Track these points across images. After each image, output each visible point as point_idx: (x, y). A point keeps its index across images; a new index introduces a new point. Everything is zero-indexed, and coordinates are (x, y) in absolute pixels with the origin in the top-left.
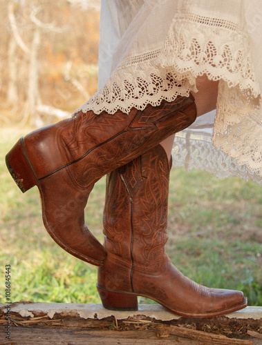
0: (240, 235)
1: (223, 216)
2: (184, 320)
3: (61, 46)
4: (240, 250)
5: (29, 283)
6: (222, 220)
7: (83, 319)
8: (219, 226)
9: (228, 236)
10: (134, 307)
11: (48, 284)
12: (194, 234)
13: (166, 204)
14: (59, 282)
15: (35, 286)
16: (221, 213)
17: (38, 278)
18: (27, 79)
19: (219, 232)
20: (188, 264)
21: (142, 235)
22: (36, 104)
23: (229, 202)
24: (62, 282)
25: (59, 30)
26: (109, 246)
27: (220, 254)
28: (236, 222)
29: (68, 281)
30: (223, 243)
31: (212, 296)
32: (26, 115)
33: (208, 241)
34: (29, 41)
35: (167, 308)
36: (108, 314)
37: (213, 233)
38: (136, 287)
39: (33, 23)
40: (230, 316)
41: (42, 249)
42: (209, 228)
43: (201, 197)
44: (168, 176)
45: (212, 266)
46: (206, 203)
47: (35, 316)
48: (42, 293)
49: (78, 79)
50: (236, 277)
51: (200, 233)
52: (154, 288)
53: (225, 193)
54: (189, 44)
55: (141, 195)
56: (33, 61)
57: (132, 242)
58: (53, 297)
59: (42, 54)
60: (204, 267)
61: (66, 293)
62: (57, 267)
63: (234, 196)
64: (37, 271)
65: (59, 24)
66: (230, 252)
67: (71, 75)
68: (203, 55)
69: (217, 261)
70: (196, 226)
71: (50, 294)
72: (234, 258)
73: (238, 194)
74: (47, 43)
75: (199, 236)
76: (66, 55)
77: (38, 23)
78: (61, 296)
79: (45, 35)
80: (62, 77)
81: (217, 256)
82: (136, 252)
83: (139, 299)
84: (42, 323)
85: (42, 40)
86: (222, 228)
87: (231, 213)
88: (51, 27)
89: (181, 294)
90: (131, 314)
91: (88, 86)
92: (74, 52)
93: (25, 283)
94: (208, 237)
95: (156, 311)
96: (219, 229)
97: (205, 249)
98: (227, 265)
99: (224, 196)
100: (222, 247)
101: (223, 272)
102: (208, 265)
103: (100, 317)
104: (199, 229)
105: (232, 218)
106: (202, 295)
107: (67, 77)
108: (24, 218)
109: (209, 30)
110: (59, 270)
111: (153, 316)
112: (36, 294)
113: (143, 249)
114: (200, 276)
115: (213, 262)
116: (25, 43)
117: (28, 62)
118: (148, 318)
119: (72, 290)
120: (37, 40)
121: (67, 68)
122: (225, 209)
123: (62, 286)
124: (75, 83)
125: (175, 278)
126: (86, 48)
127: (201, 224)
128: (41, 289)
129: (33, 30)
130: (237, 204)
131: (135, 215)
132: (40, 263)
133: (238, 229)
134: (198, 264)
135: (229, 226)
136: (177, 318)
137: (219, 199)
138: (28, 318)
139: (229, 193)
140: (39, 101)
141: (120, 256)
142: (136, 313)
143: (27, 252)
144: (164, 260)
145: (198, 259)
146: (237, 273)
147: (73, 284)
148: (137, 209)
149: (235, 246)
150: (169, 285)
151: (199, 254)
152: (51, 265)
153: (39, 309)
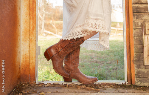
0: (93, 62)
1: (89, 57)
2: (83, 84)
3: (49, 17)
4: (94, 65)
5: (44, 75)
6: (89, 58)
7: (59, 85)
8: (88, 59)
9: (90, 62)
10: (71, 81)
11: (49, 75)
12: (83, 61)
13: (79, 57)
14: (51, 74)
15: (46, 76)
16: (88, 56)
17: (46, 73)
18: (42, 25)
19: (88, 61)
20: (81, 69)
21: (73, 64)
22: (44, 30)
23: (90, 53)
24: (52, 74)
25: (49, 13)
26: (66, 67)
27: (89, 66)
28: (92, 58)
29: (53, 74)
30: (89, 63)
31: (90, 78)
32: (41, 33)
33: (86, 63)
34: (42, 16)
35: (79, 81)
36: (65, 83)
37: (87, 61)
38: (72, 77)
39: (43, 12)
40: (94, 83)
41: (47, 66)
42: (86, 60)
43: (84, 52)
44: (79, 50)
45: (87, 69)
46: (85, 54)
47: (48, 84)
48: (47, 77)
49: (53, 24)
50: (93, 72)
51: (84, 61)
52: (76, 77)
53: (89, 51)
54: (91, 24)
55: (73, 55)
56: (43, 20)
57: (71, 66)
58: (50, 78)
59: (45, 19)
60: (85, 70)
61: (53, 77)
62: (50, 70)
63: (91, 52)
64: (46, 72)
65: (49, 12)
66: (91, 66)
67: (52, 23)
68: (94, 26)
69: (88, 68)
70: (83, 59)
71: (49, 77)
72: (92, 67)
73: (92, 51)
74: (46, 16)
75: (84, 62)
76: (51, 19)
77: (44, 12)
78: (52, 78)
79: (46, 14)
80: (50, 24)
81: (88, 67)
82: (72, 68)
83: (72, 79)
84: (50, 86)
85: (45, 16)
86: (89, 60)
87: (91, 56)
88: (47, 13)
89: (83, 78)
90: (71, 83)
91: (56, 26)
92: (53, 18)
93: (43, 75)
94: (86, 62)
95: (77, 82)
96: (88, 60)
97: (85, 65)
98: (91, 69)
99: (89, 52)
100: (89, 64)
101: (90, 71)
102: (86, 69)
103: (63, 84)
104: (83, 60)
105: (91, 57)
106: (88, 78)
107: (51, 24)
108: (42, 58)
109: (95, 21)
110: (51, 71)
111: (76, 84)
112: (46, 78)
113: (73, 67)
114: (85, 72)
115: (87, 68)
116: (41, 16)
117: (42, 21)
118: (75, 84)
119: (54, 76)
120: (44, 15)
121: (51, 22)
122: (89, 55)
123: (52, 75)
124: (53, 25)
125: (81, 74)
126: (55, 17)
127: (84, 59)
128: (47, 76)
129: (43, 13)
130: (92, 54)
131: (72, 59)
132: (47, 70)
133: (93, 60)
134: (84, 69)
135: (90, 59)
136: (82, 84)
137: (88, 53)
138: (46, 85)
139: (90, 51)
140: (44, 29)
141: (68, 69)
142: (72, 83)
143: (43, 67)
144: (78, 70)
145: (84, 68)
146: (93, 71)
147: (55, 75)
148: (72, 58)
149: (92, 64)
150: (80, 76)
151: (84, 66)
152: (49, 70)
153: (49, 82)
